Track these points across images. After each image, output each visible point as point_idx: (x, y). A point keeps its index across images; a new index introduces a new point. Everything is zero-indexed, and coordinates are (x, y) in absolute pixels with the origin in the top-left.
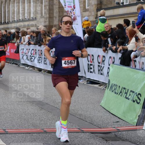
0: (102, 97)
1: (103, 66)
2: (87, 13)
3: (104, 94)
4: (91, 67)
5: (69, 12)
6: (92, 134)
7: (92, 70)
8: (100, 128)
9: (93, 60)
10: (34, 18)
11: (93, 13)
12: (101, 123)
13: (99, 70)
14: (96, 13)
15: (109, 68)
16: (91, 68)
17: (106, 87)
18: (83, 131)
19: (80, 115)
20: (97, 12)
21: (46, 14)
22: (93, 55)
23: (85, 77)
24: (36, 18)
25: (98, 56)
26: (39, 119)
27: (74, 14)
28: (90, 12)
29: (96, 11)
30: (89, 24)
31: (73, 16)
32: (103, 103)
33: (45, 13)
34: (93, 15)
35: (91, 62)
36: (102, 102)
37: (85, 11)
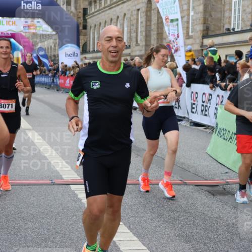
0: (208, 142)
1: (208, 105)
2: (190, 41)
3: (210, 139)
4: (194, 106)
5: (172, 42)
6: (196, 187)
7: (194, 110)
8: (206, 180)
9: (197, 98)
10: (128, 45)
11: (198, 41)
12: (207, 173)
13: (202, 111)
14: (201, 41)
15: (216, 108)
16: (194, 108)
17: (213, 131)
18: (185, 183)
19: (183, 164)
20: (203, 39)
21: (142, 42)
22: (197, 93)
23: (188, 119)
24: (130, 46)
25: (204, 94)
26: (135, 168)
27: (177, 45)
28: (195, 39)
29: (201, 38)
30: (192, 55)
31: (176, 46)
32: (209, 150)
33: (141, 40)
34: (198, 43)
35: (194, 101)
36: (208, 148)
37: (188, 38)
